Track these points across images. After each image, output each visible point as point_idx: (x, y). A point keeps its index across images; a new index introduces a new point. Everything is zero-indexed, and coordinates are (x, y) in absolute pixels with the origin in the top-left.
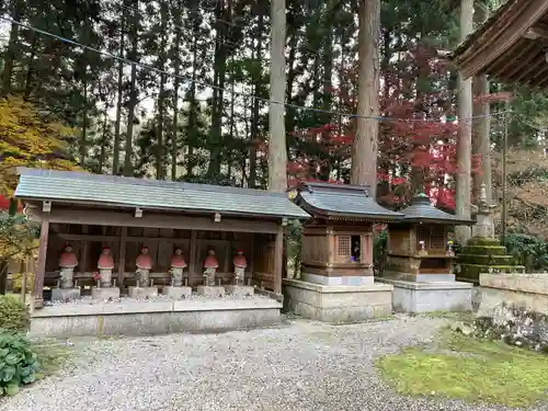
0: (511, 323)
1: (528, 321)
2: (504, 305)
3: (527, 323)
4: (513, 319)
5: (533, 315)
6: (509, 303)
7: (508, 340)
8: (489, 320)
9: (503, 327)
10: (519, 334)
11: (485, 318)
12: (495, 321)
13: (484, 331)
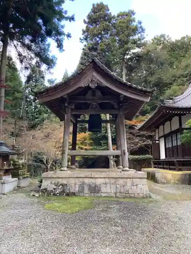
0: (54, 189)
1: (61, 187)
2: (51, 183)
3: (60, 188)
4: (55, 187)
5: (62, 185)
6: (53, 182)
7: (54, 195)
8: (46, 189)
9: (52, 191)
10: (58, 192)
11: (44, 189)
12: (48, 189)
13: (44, 193)
